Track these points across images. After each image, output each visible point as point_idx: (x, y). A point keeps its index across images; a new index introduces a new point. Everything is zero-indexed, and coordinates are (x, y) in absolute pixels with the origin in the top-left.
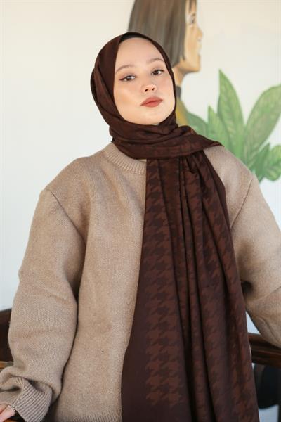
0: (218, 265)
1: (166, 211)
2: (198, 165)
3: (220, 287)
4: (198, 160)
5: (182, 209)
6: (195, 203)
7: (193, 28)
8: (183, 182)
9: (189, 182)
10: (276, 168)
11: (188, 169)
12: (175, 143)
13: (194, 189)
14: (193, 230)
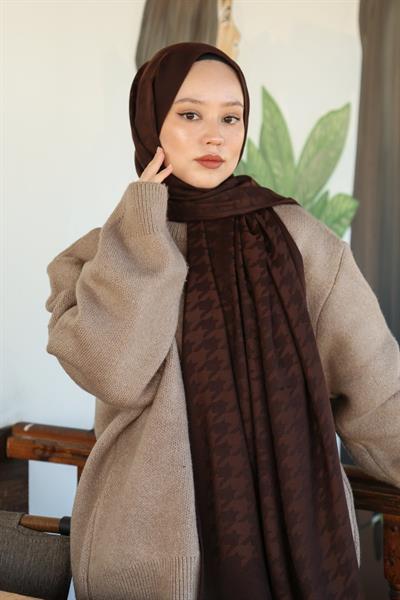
0: (295, 359)
1: (217, 288)
2: (264, 225)
3: (299, 390)
4: (264, 218)
5: (237, 283)
6: (257, 273)
7: (227, 28)
8: (240, 247)
9: (248, 245)
10: (336, 226)
11: (247, 228)
12: (227, 198)
13: (255, 254)
14: (255, 310)
